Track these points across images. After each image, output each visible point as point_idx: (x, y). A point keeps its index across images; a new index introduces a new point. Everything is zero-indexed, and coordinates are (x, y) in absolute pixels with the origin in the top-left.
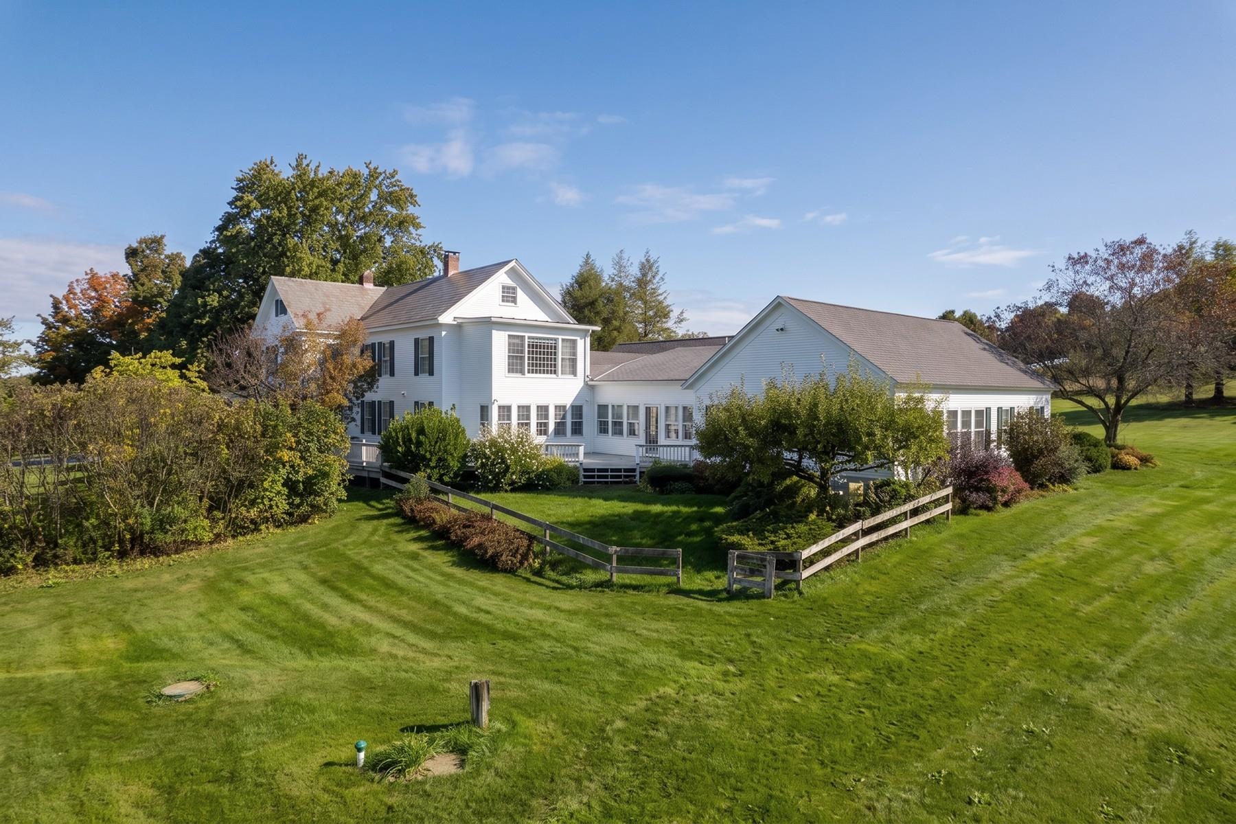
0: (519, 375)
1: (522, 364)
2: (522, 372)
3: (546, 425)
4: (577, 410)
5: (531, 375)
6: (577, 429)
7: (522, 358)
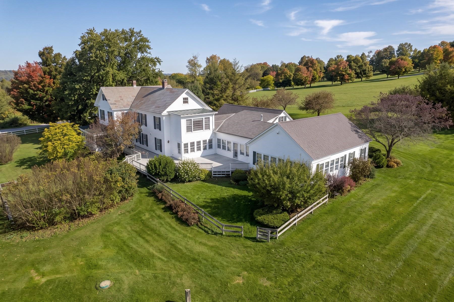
0: (191, 132)
1: (191, 128)
2: (191, 131)
3: (200, 147)
4: (210, 141)
5: (194, 132)
6: (211, 147)
7: (191, 126)
